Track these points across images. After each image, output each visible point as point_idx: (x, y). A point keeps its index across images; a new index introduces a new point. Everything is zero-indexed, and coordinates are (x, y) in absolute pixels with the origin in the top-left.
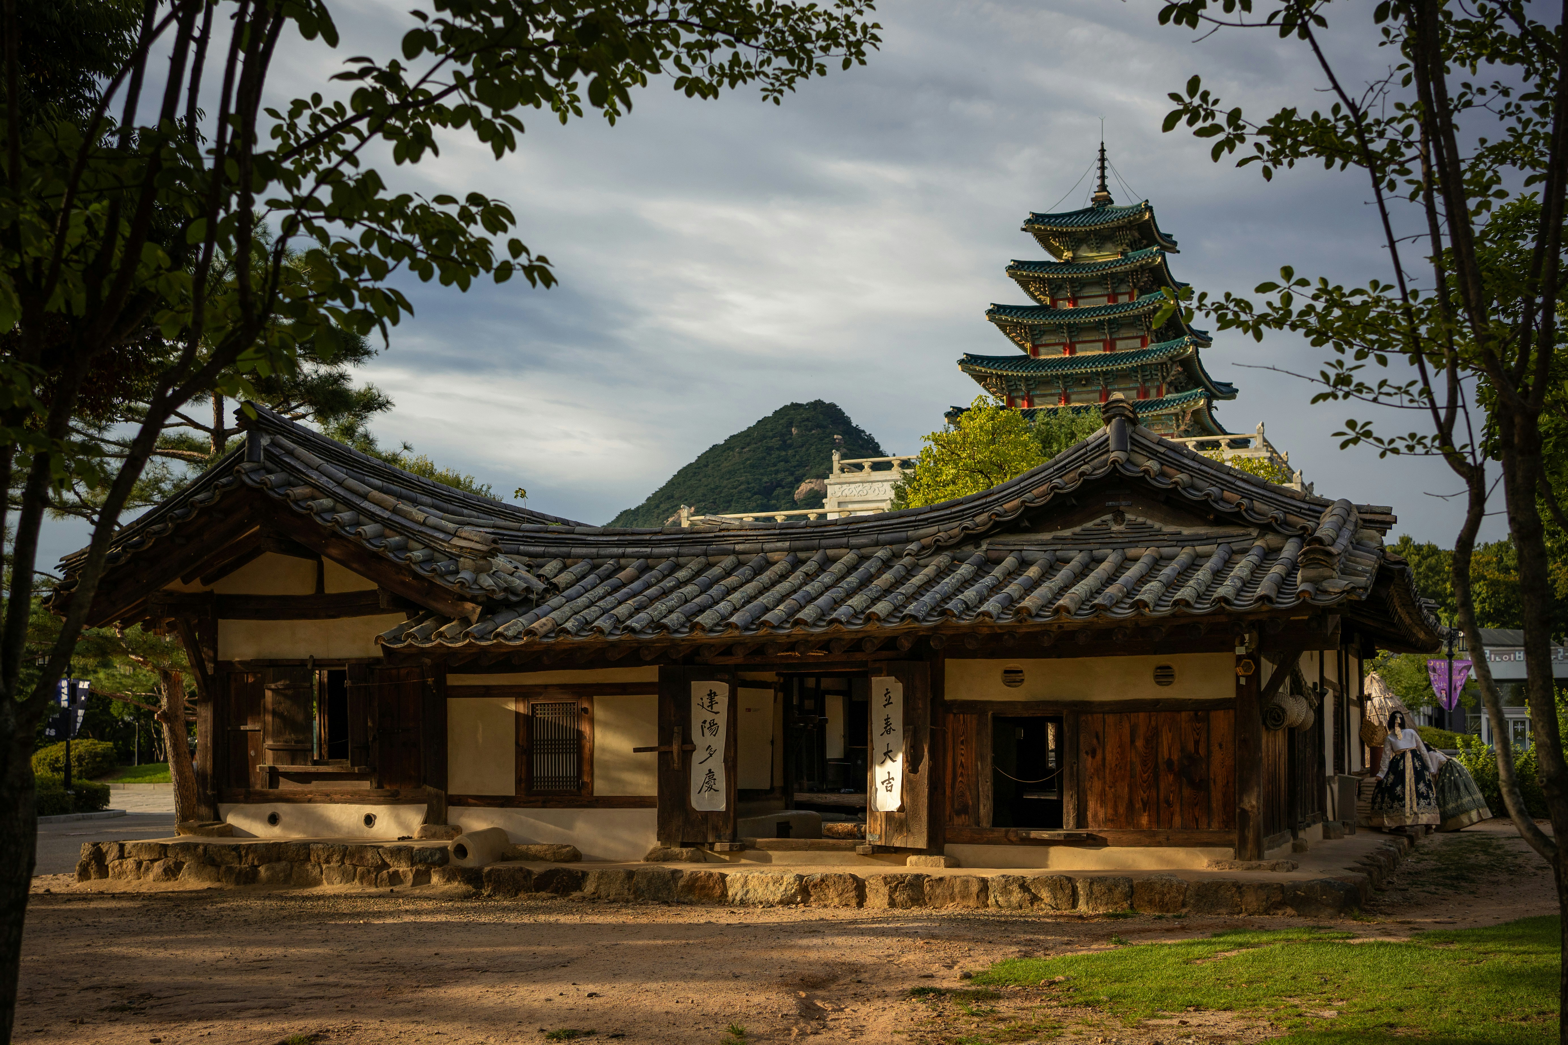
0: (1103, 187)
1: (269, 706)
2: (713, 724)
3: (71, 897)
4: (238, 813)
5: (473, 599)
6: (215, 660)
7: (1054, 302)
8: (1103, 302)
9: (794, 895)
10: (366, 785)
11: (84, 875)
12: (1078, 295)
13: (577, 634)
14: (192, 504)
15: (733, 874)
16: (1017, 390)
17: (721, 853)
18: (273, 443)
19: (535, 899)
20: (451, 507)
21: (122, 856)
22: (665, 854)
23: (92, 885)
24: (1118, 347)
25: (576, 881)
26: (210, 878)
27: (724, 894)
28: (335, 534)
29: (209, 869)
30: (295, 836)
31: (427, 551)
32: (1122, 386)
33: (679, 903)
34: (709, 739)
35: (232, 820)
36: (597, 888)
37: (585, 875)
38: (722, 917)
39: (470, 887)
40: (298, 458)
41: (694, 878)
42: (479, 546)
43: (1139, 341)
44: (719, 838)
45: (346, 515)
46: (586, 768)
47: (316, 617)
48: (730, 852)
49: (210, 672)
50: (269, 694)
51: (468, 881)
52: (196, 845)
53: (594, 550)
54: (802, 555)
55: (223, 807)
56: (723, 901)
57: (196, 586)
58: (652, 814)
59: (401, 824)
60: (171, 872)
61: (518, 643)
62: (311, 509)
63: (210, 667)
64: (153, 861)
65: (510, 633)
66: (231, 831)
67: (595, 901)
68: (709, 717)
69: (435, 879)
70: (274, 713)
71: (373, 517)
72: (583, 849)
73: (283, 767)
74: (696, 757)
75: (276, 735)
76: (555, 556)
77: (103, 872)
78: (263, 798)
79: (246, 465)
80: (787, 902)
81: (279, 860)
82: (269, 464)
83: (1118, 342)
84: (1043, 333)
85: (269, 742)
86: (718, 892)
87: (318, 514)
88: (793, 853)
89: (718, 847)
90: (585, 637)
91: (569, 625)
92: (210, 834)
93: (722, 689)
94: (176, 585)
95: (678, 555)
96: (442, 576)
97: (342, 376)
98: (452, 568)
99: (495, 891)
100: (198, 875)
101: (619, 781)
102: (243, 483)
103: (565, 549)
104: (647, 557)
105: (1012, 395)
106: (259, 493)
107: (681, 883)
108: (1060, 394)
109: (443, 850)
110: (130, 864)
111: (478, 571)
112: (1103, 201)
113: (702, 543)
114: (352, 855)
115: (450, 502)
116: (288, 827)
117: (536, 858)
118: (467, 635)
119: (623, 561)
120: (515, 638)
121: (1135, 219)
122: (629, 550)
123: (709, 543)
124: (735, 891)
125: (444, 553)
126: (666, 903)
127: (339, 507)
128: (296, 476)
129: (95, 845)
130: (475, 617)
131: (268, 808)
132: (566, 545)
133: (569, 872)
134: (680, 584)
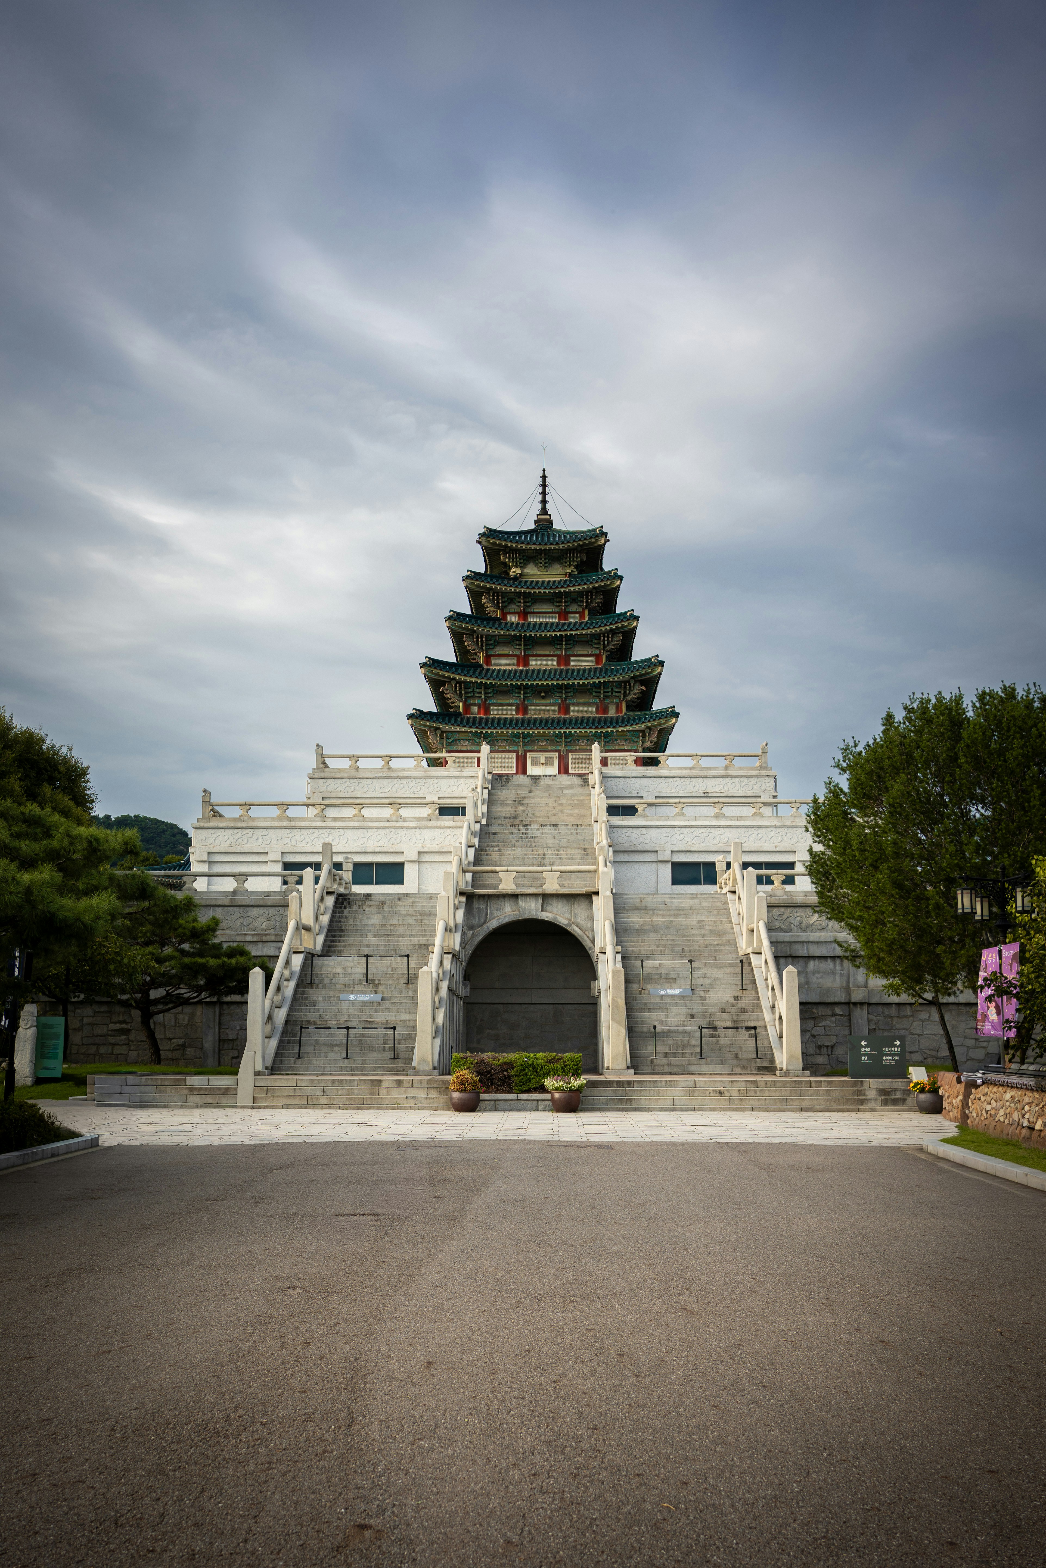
0: (544, 511)
7: (504, 615)
8: (555, 618)
12: (529, 610)
16: (473, 697)
24: (572, 663)
32: (581, 701)
43: (593, 659)
83: (572, 659)
84: (497, 643)
105: (468, 702)
108: (518, 705)
112: (544, 524)
121: (590, 543)
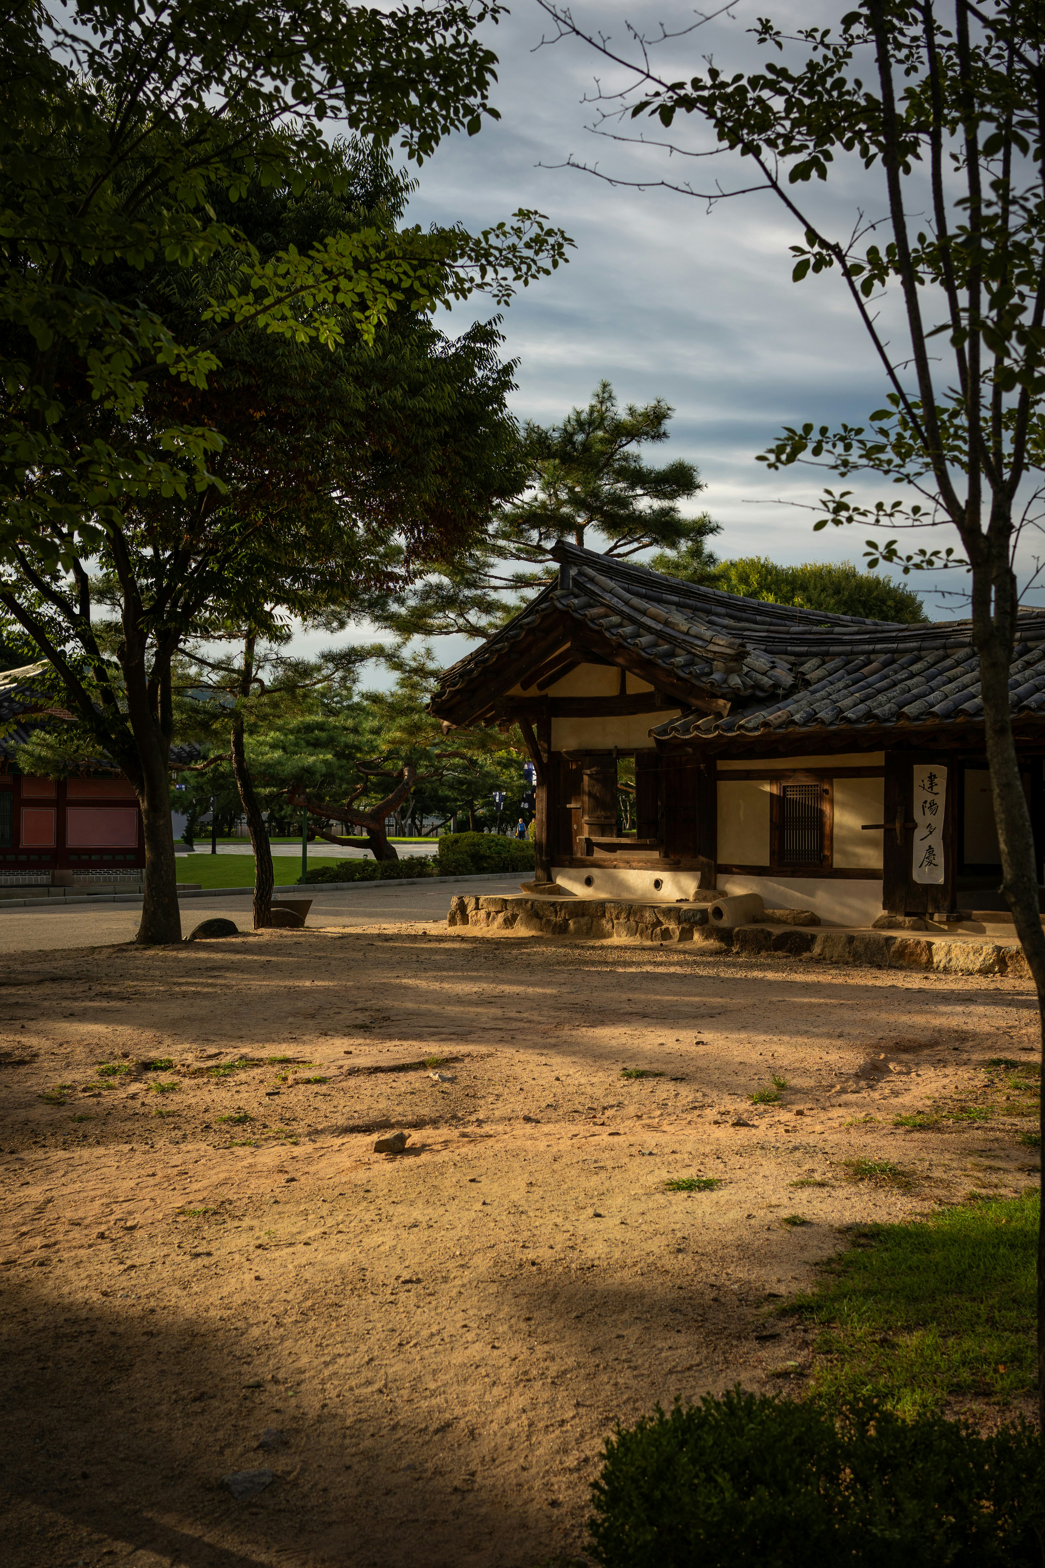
1: (586, 789)
2: (933, 803)
3: (440, 939)
4: (564, 876)
5: (723, 697)
6: (549, 751)
9: (992, 965)
10: (655, 855)
11: (453, 922)
13: (804, 724)
14: (521, 627)
15: (939, 942)
17: (940, 922)
18: (580, 573)
19: (773, 957)
20: (744, 615)
21: (477, 908)
22: (890, 922)
23: (459, 929)
25: (807, 943)
26: (535, 928)
27: (930, 961)
28: (620, 645)
29: (535, 920)
30: (603, 896)
31: (689, 657)
33: (891, 967)
34: (929, 818)
35: (560, 881)
36: (823, 950)
37: (814, 937)
38: (915, 981)
39: (723, 945)
40: (597, 584)
41: (904, 945)
42: (728, 651)
44: (938, 909)
45: (628, 629)
46: (827, 843)
47: (620, 714)
48: (948, 921)
49: (545, 760)
50: (586, 778)
51: (721, 939)
52: (527, 901)
53: (849, 648)
54: (1030, 644)
55: (554, 870)
56: (928, 966)
57: (533, 691)
58: (879, 885)
59: (681, 889)
60: (509, 922)
61: (756, 733)
62: (601, 625)
63: (545, 757)
64: (498, 912)
65: (750, 725)
66: (560, 891)
67: (820, 961)
68: (930, 797)
69: (696, 936)
70: (590, 795)
71: (649, 629)
72: (822, 914)
73: (596, 839)
74: (918, 834)
75: (591, 812)
76: (815, 655)
77: (465, 920)
78: (582, 864)
79: (558, 592)
80: (985, 971)
81: (583, 915)
82: (576, 591)
85: (586, 818)
86: (924, 958)
87: (607, 629)
88: (1001, 925)
89: (936, 917)
90: (813, 727)
91: (797, 717)
92: (542, 892)
93: (941, 772)
94: (516, 690)
95: (920, 649)
96: (698, 677)
97: (672, 509)
98: (707, 670)
99: (743, 948)
100: (527, 925)
101: (855, 855)
102: (556, 608)
103: (824, 648)
104: (893, 651)
106: (565, 615)
107: (893, 949)
109: (704, 912)
110: (482, 914)
111: (729, 671)
113: (942, 637)
114: (635, 914)
115: (744, 611)
116: (597, 889)
117: (779, 921)
118: (717, 727)
119: (872, 657)
120: (756, 729)
122: (878, 646)
123: (948, 637)
124: (939, 958)
125: (701, 657)
126: (880, 967)
127: (626, 622)
128: (594, 599)
129: (460, 898)
130: (725, 713)
131: (585, 872)
132: (826, 644)
133: (801, 935)
134: (912, 676)
